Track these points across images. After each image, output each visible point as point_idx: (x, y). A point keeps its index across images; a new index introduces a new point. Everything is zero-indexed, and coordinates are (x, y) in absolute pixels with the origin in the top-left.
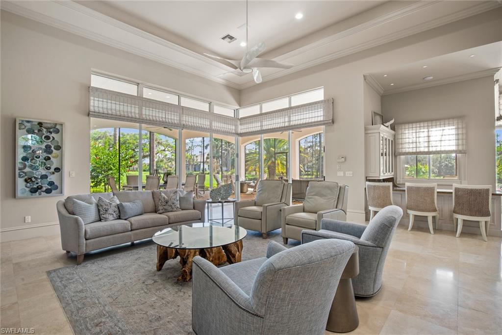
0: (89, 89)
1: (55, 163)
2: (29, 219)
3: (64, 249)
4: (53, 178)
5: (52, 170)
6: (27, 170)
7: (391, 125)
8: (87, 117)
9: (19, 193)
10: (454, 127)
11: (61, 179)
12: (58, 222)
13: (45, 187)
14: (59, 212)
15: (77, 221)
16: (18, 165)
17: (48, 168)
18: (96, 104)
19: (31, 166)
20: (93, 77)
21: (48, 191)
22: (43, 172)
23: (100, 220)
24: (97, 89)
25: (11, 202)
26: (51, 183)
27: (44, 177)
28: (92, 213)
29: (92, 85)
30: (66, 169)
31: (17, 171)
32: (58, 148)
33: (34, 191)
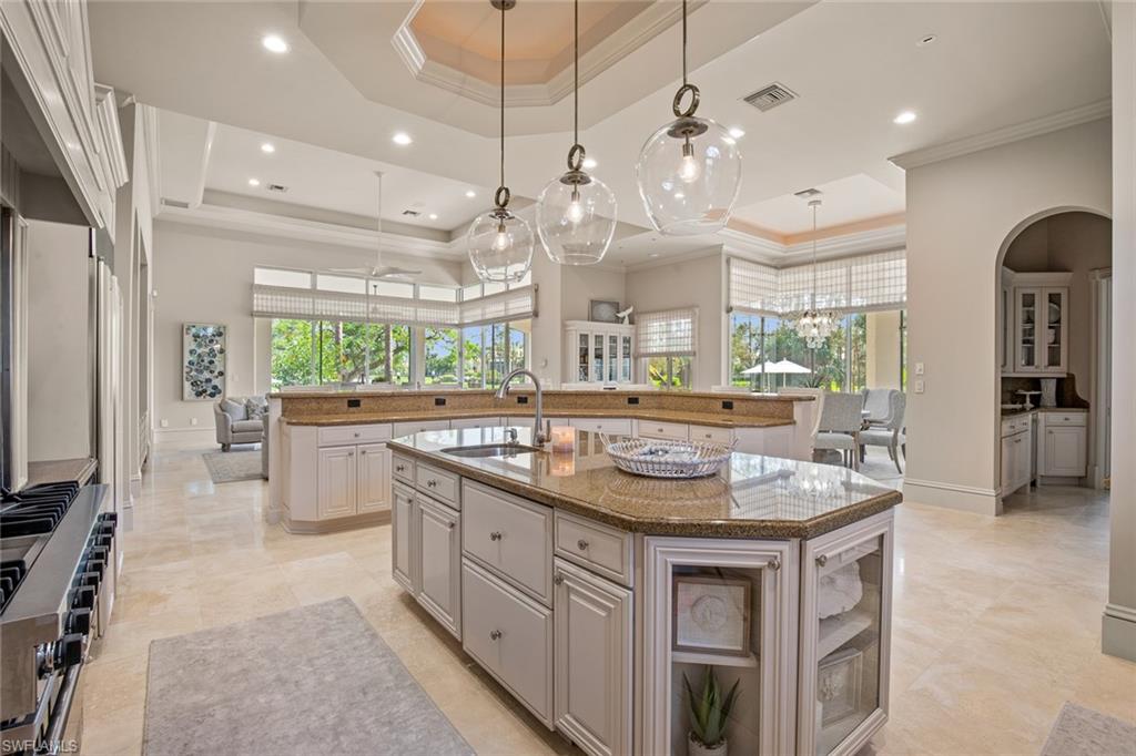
0: (252, 288)
1: (218, 367)
2: (195, 421)
3: (219, 442)
4: (216, 382)
5: (216, 373)
6: (193, 373)
7: (629, 315)
8: (250, 318)
9: (186, 396)
10: (689, 320)
11: (224, 381)
12: (215, 427)
13: (210, 391)
14: (216, 412)
15: (225, 416)
16: (185, 370)
17: (212, 372)
18: (260, 302)
19: (197, 370)
20: (257, 271)
21: (212, 395)
22: (206, 375)
23: (248, 419)
24: (260, 287)
25: (179, 404)
26: (215, 387)
27: (208, 381)
28: (241, 413)
29: (256, 282)
30: (229, 373)
31: (185, 375)
32: (222, 351)
33: (199, 394)
